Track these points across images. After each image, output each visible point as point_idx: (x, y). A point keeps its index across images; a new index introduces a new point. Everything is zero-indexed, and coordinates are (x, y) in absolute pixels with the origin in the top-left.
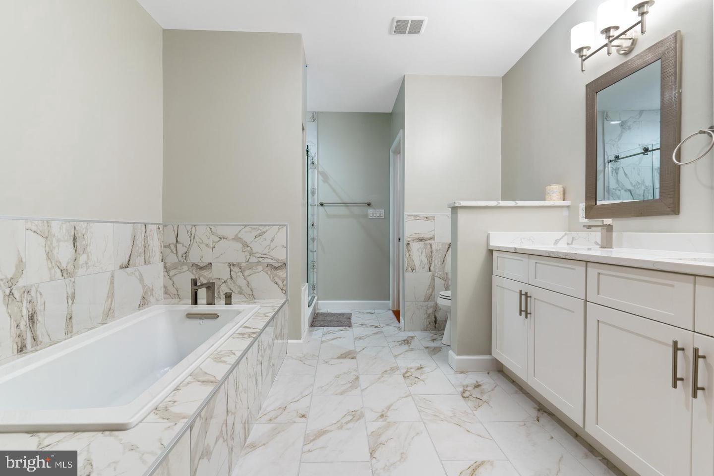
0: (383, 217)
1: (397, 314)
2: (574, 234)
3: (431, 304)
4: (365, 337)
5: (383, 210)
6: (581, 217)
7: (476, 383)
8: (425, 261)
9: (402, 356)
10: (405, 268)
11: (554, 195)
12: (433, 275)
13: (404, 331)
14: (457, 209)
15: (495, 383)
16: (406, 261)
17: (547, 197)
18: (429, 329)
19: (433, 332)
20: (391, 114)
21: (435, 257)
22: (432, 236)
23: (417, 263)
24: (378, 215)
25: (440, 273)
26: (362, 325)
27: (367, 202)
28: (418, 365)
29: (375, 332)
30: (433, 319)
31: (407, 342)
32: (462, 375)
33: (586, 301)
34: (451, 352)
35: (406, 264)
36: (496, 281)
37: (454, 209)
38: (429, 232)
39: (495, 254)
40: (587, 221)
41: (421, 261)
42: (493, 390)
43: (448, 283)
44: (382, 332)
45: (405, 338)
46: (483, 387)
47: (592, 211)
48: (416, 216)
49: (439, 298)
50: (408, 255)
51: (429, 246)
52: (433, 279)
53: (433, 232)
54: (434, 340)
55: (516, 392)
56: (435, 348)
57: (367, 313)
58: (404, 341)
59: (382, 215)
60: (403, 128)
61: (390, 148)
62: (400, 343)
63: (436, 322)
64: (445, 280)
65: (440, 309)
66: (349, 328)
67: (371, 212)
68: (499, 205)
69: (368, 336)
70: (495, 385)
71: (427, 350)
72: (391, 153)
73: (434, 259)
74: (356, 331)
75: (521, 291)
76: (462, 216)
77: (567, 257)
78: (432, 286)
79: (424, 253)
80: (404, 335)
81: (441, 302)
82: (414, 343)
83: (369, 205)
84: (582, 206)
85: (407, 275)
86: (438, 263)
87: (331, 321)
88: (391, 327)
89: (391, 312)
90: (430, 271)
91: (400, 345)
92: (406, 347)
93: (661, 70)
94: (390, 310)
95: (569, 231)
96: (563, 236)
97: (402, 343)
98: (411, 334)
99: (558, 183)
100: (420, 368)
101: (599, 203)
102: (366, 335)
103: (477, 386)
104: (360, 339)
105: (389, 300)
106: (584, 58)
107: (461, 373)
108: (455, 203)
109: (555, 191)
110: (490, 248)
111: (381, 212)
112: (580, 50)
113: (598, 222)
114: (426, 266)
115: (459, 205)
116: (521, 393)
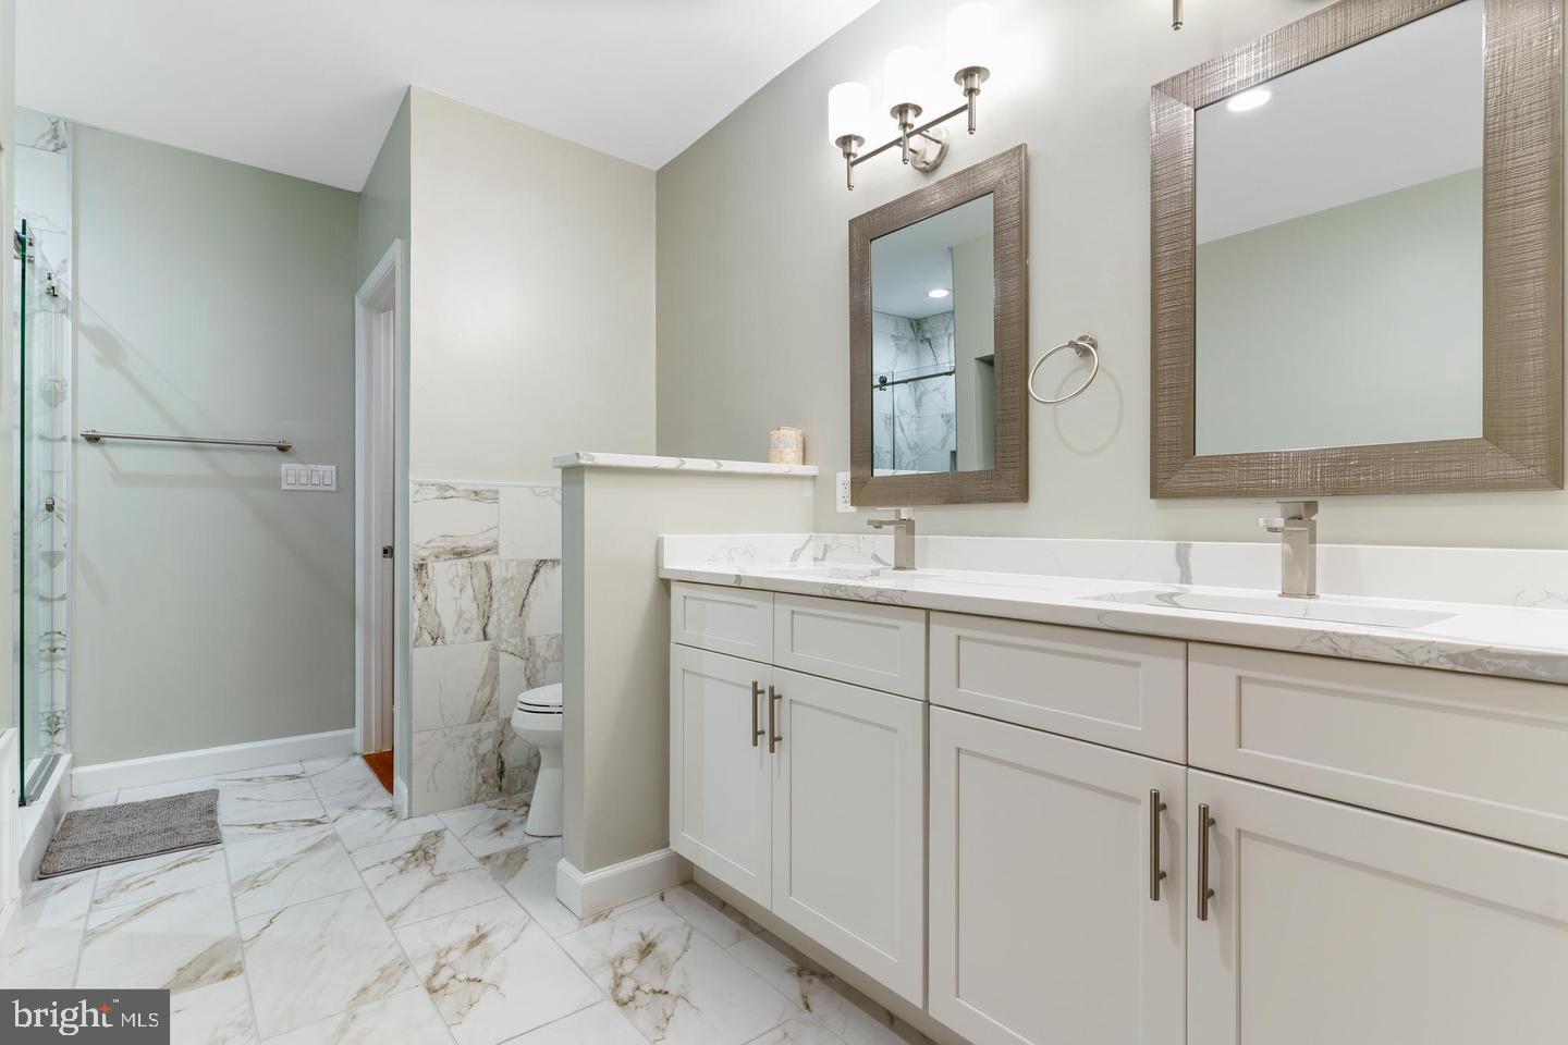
0: (334, 489)
1: (382, 766)
2: (828, 537)
3: (489, 726)
4: (276, 870)
5: (334, 467)
6: (840, 500)
7: (639, 939)
8: (471, 610)
9: (414, 909)
10: (412, 637)
11: (788, 450)
12: (495, 649)
13: (409, 818)
14: (583, 472)
15: (685, 925)
16: (415, 614)
17: (773, 453)
18: (484, 795)
19: (494, 802)
20: (357, 197)
21: (499, 601)
22: (488, 543)
23: (448, 621)
24: (315, 481)
25: (513, 641)
26: (261, 826)
27: (276, 440)
28: (471, 931)
29: (310, 842)
30: (495, 766)
31: (422, 854)
32: (602, 926)
33: (927, 703)
34: (564, 865)
35: (415, 625)
36: (679, 659)
37: (573, 474)
38: (484, 532)
39: (677, 591)
40: (853, 509)
41: (461, 614)
42: (685, 950)
43: (534, 666)
44: (335, 838)
45: (413, 843)
46: (661, 948)
47: (865, 490)
48: (447, 487)
49: (517, 711)
50: (420, 598)
51: (482, 571)
52: (494, 659)
53: (494, 533)
54: (501, 829)
55: (739, 937)
56: (510, 854)
57: (278, 778)
58: (413, 852)
59: (327, 481)
60: (405, 236)
61: (355, 292)
62: (400, 863)
63: (501, 773)
64: (527, 659)
65: (514, 736)
66: (211, 848)
67: (291, 472)
68: (683, 467)
69: (284, 865)
70: (687, 929)
71: (488, 867)
72: (359, 309)
73: (495, 604)
74: (238, 853)
75: (755, 684)
76: (595, 493)
77: (880, 600)
78: (492, 677)
79: (469, 591)
80: (409, 833)
81: (523, 722)
82: (446, 855)
83: (283, 449)
84: (844, 477)
85: (417, 654)
86: (507, 615)
87: (131, 838)
88: (364, 815)
89: (359, 762)
90: (485, 637)
91: (401, 871)
92: (421, 875)
93: (995, 215)
94: (355, 754)
95: (816, 531)
96: (807, 543)
97: (408, 863)
98: (429, 824)
99: (792, 424)
100: (479, 939)
101: (878, 472)
102: (278, 863)
103: (647, 949)
104: (255, 882)
105: (353, 726)
106: (853, 161)
107: (596, 920)
108: (578, 455)
109: (788, 438)
110: (664, 575)
111: (325, 474)
112: (845, 141)
113: (885, 513)
114: (474, 625)
115: (590, 462)
116: (750, 934)
